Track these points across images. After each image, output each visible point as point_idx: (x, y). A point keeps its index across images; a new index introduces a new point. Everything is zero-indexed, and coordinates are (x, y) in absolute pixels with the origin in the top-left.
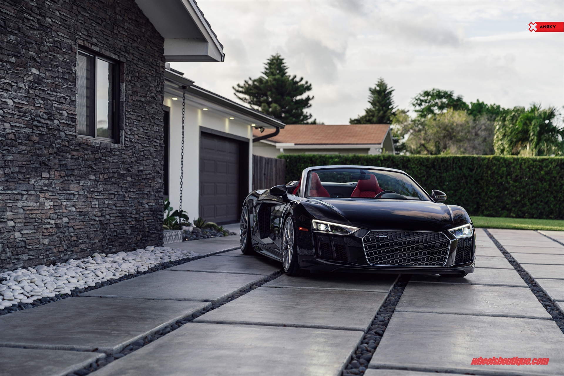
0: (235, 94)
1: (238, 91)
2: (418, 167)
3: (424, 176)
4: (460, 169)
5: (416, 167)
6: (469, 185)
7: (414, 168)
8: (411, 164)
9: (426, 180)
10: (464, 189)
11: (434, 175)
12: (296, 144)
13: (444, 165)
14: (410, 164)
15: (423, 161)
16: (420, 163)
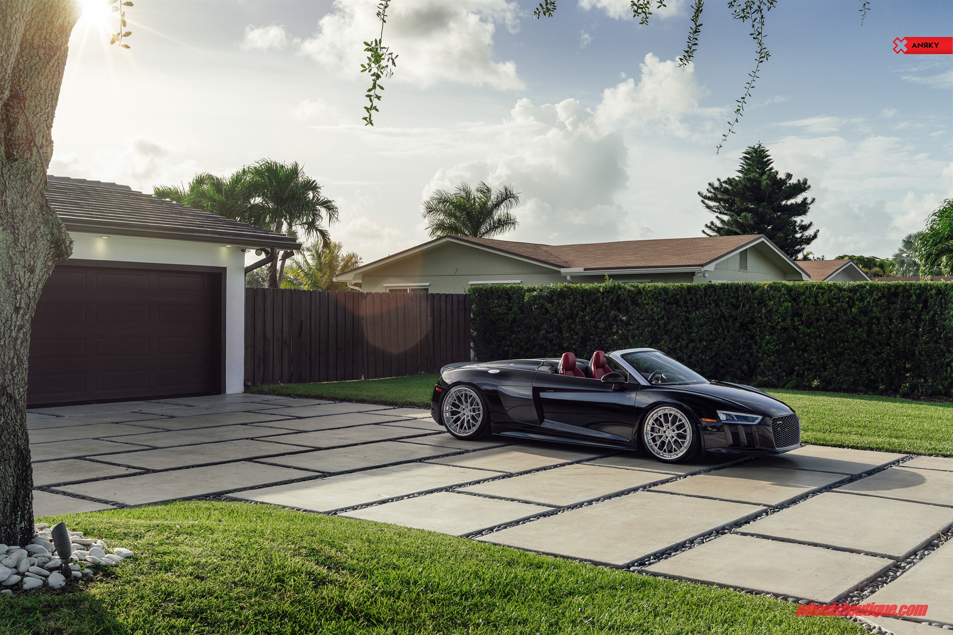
0: (703, 202)
1: (705, 197)
2: (653, 303)
3: (662, 318)
4: (717, 305)
5: (650, 302)
6: (732, 332)
7: (648, 304)
8: (643, 298)
9: (665, 324)
10: (724, 339)
11: (678, 316)
12: (585, 269)
13: (691, 299)
14: (641, 298)
15: (660, 293)
16: (655, 296)
